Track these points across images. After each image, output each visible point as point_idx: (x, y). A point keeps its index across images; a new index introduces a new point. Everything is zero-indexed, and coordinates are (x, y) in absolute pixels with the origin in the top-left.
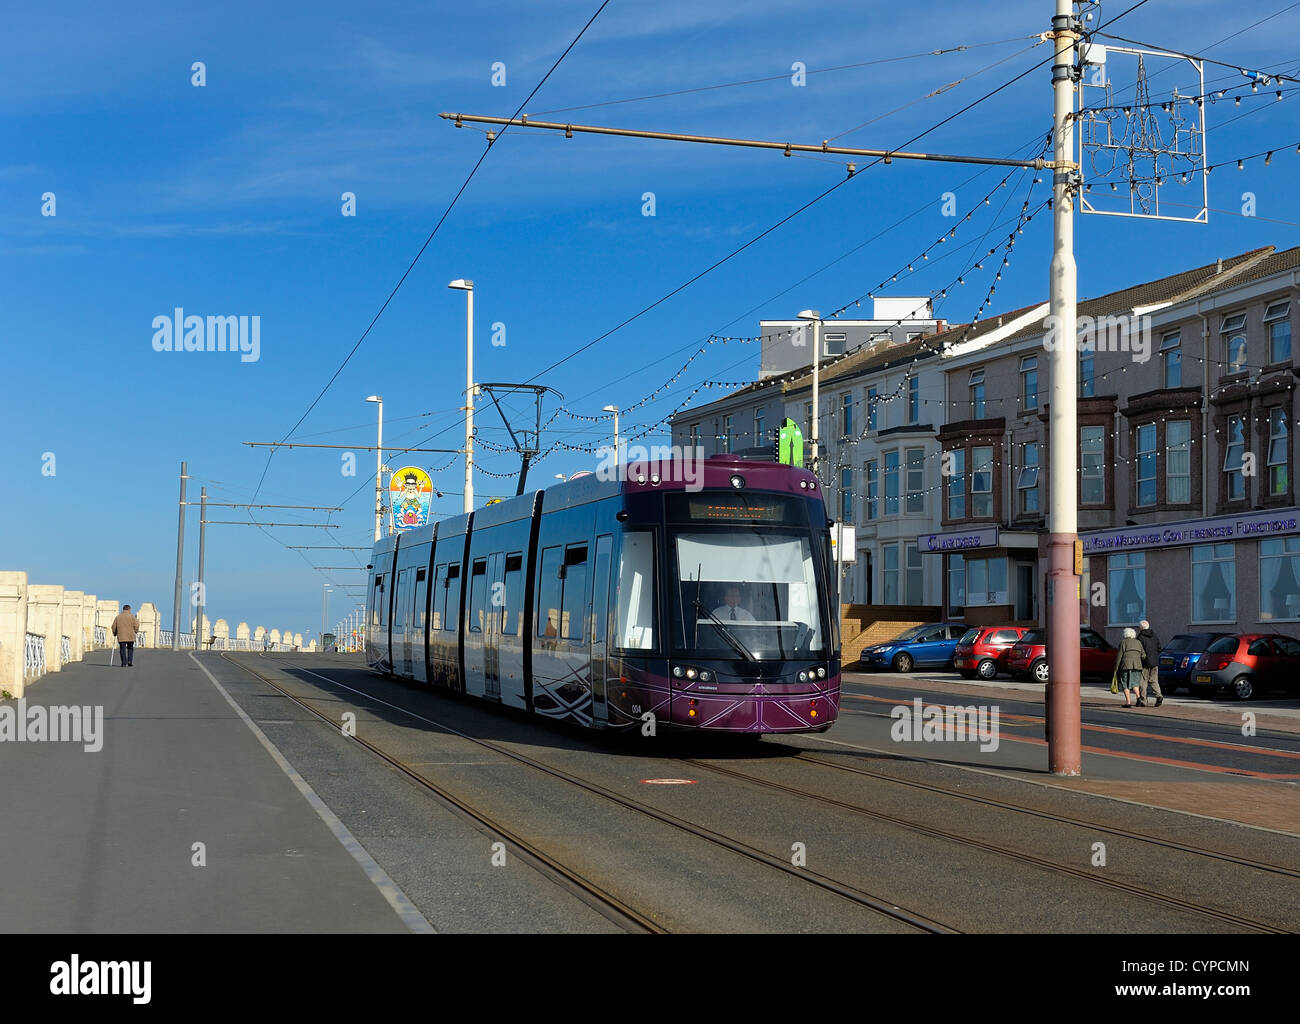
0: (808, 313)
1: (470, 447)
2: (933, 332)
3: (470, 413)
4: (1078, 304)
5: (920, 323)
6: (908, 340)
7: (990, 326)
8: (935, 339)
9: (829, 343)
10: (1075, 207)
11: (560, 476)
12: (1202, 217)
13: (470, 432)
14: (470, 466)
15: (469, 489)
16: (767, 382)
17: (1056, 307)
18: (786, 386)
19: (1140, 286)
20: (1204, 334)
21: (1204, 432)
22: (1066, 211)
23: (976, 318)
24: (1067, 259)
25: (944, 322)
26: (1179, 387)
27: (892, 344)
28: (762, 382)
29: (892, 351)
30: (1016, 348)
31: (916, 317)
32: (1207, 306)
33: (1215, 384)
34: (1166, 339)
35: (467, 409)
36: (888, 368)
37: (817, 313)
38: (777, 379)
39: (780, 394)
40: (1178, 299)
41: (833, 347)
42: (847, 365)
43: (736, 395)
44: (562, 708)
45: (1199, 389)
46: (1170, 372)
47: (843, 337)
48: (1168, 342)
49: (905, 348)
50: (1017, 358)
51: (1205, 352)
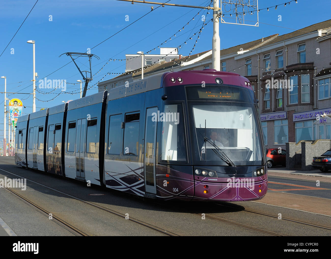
0: (140, 52)
1: (34, 93)
2: (178, 58)
3: (34, 82)
4: (220, 51)
5: (174, 56)
6: (171, 61)
7: (195, 57)
8: (179, 60)
9: (147, 62)
10: (220, 21)
11: (63, 102)
12: (257, 25)
13: (34, 88)
14: (35, 98)
15: (34, 105)
16: (127, 74)
17: (214, 51)
18: (134, 75)
19: (240, 45)
20: (258, 60)
21: (258, 89)
22: (217, 22)
23: (190, 54)
24: (217, 37)
25: (181, 56)
26: (251, 75)
27: (166, 62)
28: (126, 73)
29: (166, 64)
30: (203, 63)
31: (172, 54)
32: (259, 51)
33: (261, 75)
34: (247, 61)
35: (33, 80)
36: (164, 69)
37: (143, 52)
38: (130, 72)
39: (132, 77)
40: (251, 49)
41: (148, 63)
42: (152, 68)
43: (118, 77)
44: (124, 186)
45: (257, 76)
46: (248, 71)
47: (151, 60)
48: (248, 62)
49: (170, 63)
50: (203, 67)
51: (259, 65)
